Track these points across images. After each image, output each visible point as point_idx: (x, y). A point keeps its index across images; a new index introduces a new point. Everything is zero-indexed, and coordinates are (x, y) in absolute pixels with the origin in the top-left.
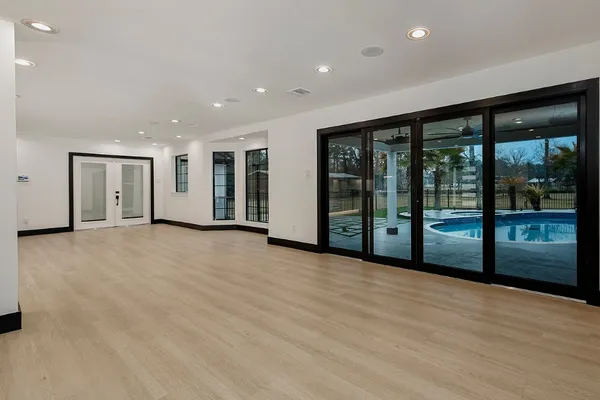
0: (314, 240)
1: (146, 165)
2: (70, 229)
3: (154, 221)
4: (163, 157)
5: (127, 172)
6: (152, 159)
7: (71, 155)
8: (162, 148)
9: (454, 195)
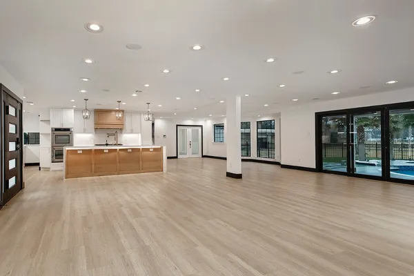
0: (314, 166)
1: (200, 129)
2: (176, 157)
3: (203, 156)
4: (208, 125)
5: (195, 133)
6: (202, 126)
7: (177, 125)
8: (205, 120)
9: (410, 149)
